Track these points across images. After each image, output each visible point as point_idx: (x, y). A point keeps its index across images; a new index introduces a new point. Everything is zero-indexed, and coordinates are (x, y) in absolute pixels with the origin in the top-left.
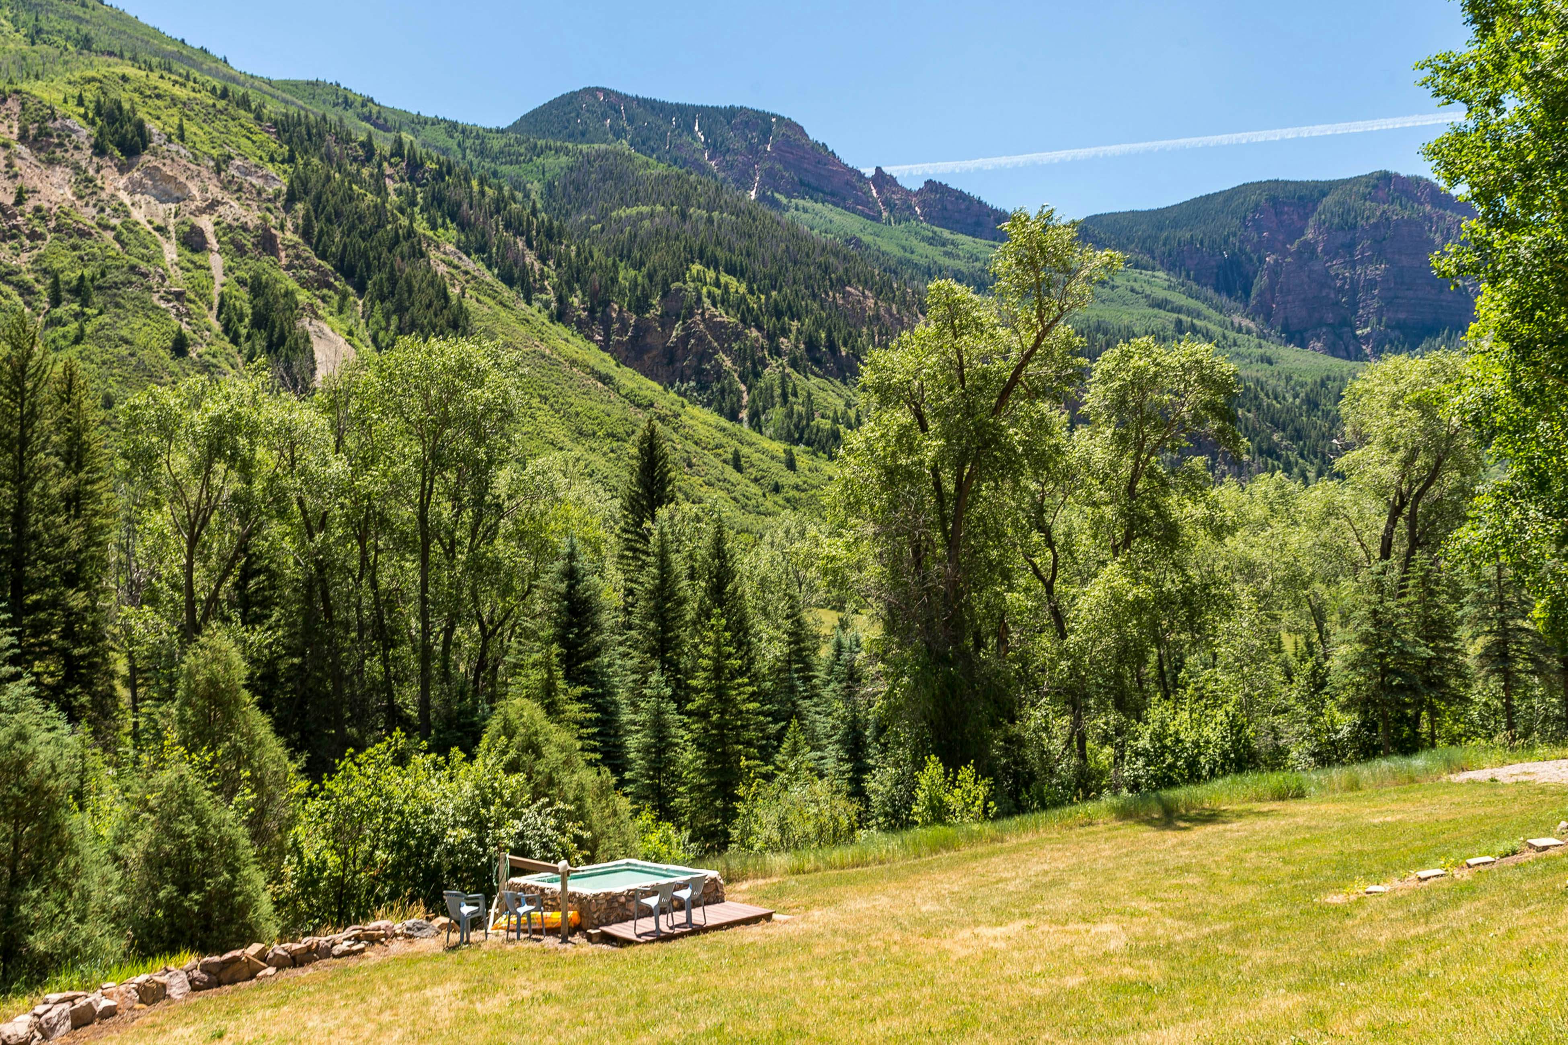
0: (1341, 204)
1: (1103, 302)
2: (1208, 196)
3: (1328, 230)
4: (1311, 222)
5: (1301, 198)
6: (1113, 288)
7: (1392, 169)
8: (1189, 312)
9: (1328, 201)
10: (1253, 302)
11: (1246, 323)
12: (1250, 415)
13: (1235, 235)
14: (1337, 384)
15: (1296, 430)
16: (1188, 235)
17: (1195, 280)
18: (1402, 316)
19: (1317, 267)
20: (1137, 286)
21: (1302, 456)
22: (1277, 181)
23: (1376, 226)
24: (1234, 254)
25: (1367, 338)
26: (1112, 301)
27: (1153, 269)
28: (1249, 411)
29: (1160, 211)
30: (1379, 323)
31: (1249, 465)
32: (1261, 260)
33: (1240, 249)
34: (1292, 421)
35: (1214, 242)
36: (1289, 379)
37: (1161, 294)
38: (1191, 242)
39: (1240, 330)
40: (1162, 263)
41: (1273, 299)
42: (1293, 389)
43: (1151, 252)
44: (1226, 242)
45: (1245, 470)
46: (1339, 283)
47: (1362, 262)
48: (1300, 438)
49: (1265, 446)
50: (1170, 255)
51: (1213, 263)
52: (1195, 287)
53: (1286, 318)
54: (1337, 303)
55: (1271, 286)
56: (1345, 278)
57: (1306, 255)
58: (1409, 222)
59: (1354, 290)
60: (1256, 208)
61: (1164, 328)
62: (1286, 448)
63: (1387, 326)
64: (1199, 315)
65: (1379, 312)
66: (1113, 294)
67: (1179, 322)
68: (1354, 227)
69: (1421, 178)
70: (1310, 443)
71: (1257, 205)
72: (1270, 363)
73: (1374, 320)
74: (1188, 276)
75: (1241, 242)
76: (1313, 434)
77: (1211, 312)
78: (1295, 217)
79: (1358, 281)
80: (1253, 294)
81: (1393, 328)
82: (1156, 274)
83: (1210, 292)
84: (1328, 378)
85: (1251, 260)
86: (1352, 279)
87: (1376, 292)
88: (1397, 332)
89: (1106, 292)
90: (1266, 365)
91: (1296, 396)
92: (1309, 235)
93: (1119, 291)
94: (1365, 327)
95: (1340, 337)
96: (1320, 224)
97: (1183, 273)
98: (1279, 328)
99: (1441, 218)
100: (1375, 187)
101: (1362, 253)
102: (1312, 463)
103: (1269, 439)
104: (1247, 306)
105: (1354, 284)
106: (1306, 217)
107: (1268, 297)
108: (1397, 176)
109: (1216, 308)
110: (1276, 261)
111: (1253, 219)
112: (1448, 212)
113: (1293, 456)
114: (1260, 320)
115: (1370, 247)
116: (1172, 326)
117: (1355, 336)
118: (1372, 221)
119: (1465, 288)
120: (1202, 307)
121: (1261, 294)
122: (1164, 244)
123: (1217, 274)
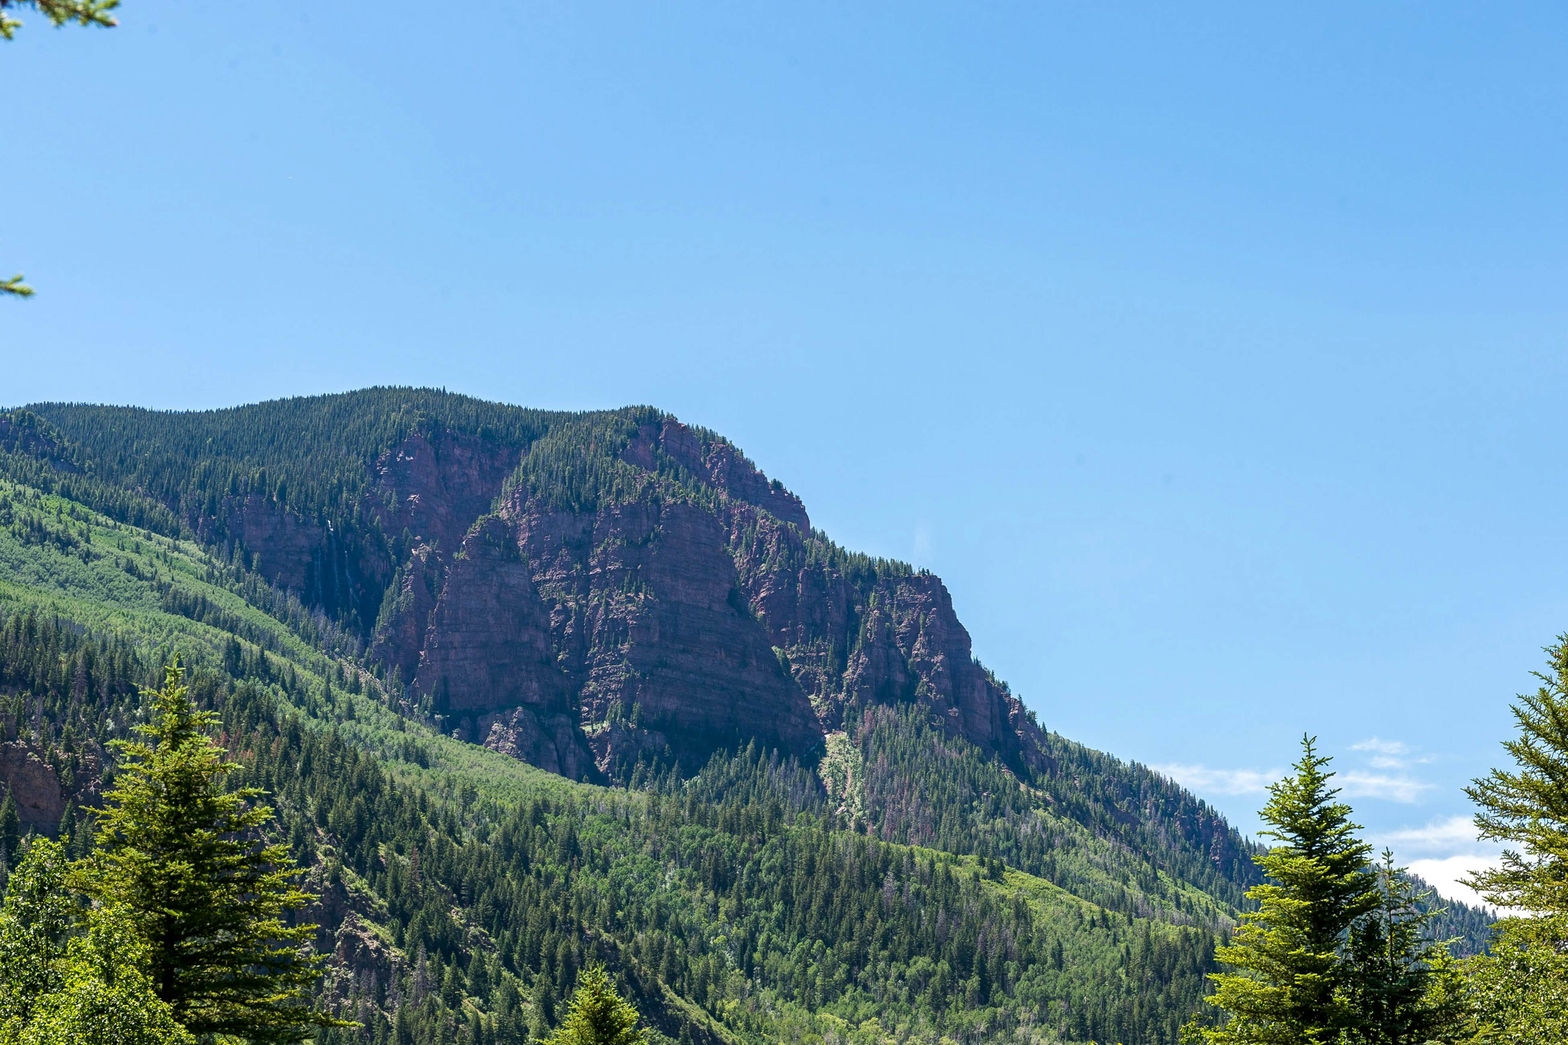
0: (569, 456)
1: (62, 585)
2: (298, 402)
3: (541, 505)
4: (507, 487)
5: (487, 434)
6: (87, 557)
7: (665, 408)
8: (252, 634)
9: (543, 446)
10: (379, 637)
11: (365, 677)
12: (404, 860)
13: (354, 488)
14: (563, 819)
15: (496, 904)
16: (255, 473)
17: (261, 571)
18: (671, 704)
19: (515, 577)
20: (141, 562)
21: (508, 962)
22: (441, 394)
23: (632, 512)
24: (348, 528)
25: (603, 739)
26: (83, 585)
27: (175, 533)
28: (401, 851)
29: (188, 416)
30: (627, 712)
31: (403, 973)
32: (403, 554)
33: (360, 520)
34: (490, 883)
35: (309, 497)
36: (469, 796)
37: (193, 588)
38: (260, 489)
39: (356, 688)
40: (194, 523)
41: (421, 634)
42: (478, 819)
43: (172, 498)
44: (334, 500)
45: (394, 980)
46: (554, 620)
47: (603, 581)
48: (504, 924)
49: (434, 930)
50: (212, 510)
51: (303, 541)
52: (262, 586)
53: (445, 681)
54: (548, 661)
55: (420, 610)
56: (566, 611)
57: (496, 552)
58: (695, 513)
59: (582, 641)
60: (399, 440)
61: (200, 659)
62: (476, 940)
63: (641, 724)
64: (271, 644)
65: (628, 691)
66: (86, 572)
67: (234, 651)
68: (590, 508)
69: (713, 436)
70: (526, 936)
71: (401, 433)
72: (425, 765)
73: (616, 705)
74: (247, 561)
75: (364, 503)
76: (533, 915)
77: (293, 641)
78: (474, 473)
79: (591, 622)
80: (382, 620)
81: (654, 727)
82: (183, 544)
83: (293, 603)
84: (546, 805)
85: (380, 545)
86: (580, 614)
87: (625, 648)
88: (659, 738)
89: (70, 563)
90: (415, 767)
91: (483, 836)
92: (503, 511)
93: (103, 566)
94: (600, 719)
95: (549, 733)
96: (526, 492)
97: (238, 554)
98: (428, 699)
99: (749, 518)
100: (633, 435)
101: (602, 564)
102: (529, 982)
103: (444, 918)
104: (365, 644)
105: (583, 624)
106: (495, 476)
107: (411, 630)
108: (672, 421)
109: (306, 638)
110: (431, 557)
111: (391, 462)
112: (760, 511)
113: (492, 961)
114: (393, 675)
115: (618, 553)
116: (218, 657)
117: (581, 737)
118: (627, 500)
119: (787, 663)
120: (280, 629)
121: (397, 621)
122: (202, 486)
123: (310, 567)
